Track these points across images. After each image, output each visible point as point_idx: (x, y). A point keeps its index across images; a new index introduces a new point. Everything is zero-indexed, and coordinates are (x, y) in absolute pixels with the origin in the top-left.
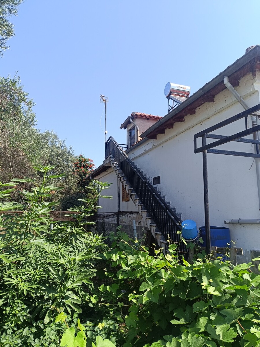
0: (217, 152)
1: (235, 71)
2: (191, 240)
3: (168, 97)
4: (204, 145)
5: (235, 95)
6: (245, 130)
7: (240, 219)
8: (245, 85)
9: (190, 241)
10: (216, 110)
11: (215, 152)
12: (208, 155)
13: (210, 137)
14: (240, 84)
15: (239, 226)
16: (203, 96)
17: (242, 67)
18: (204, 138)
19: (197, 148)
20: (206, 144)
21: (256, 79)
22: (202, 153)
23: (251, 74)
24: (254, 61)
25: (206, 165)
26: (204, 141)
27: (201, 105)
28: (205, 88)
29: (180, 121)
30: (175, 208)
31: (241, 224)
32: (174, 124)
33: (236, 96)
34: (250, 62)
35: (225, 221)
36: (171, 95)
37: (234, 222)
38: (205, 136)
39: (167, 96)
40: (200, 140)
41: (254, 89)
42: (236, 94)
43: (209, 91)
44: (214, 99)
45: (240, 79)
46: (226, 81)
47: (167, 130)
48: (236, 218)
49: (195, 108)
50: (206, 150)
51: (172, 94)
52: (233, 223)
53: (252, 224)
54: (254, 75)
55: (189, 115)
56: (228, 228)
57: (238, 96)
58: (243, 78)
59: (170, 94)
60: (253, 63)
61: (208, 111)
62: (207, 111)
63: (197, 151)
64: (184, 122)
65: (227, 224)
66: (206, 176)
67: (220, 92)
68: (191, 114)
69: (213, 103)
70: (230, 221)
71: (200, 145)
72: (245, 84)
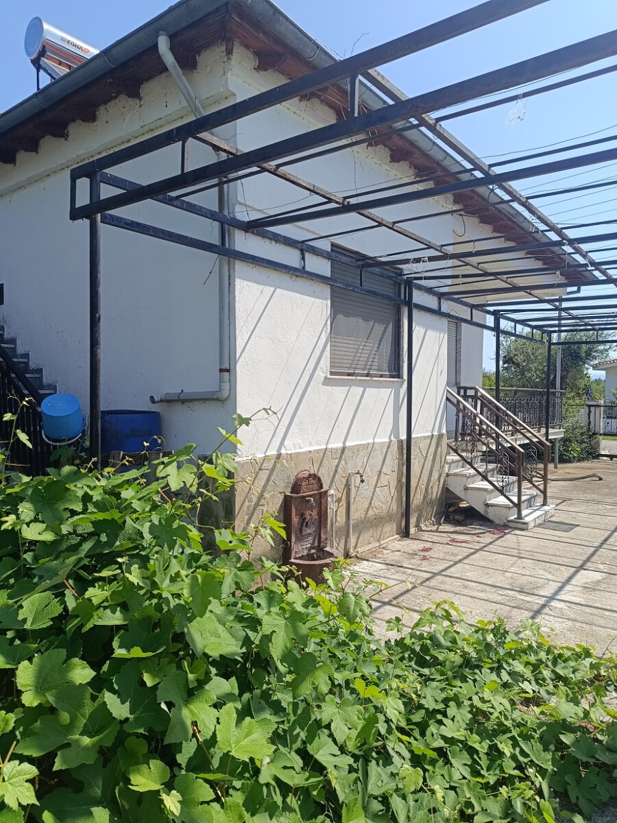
0: (128, 224)
1: (184, 24)
2: (64, 440)
3: (36, 63)
4: (94, 200)
5: (184, 90)
6: (179, 173)
7: (182, 391)
8: (210, 72)
9: (62, 444)
10: (145, 123)
11: (124, 226)
12: (103, 228)
13: (111, 183)
14: (199, 65)
15: (179, 406)
16: (111, 72)
17: (201, 20)
18: (94, 183)
19: (77, 207)
20: (99, 198)
21: (233, 62)
22: (87, 222)
23: (223, 48)
24: (228, 12)
25: (96, 254)
26: (94, 190)
27: (110, 100)
28: (114, 51)
29: (55, 135)
30: (41, 370)
31: (183, 402)
32: (42, 141)
33: (186, 94)
34: (217, 10)
35: (152, 397)
36: (46, 60)
37: (170, 398)
38: (98, 178)
39: (33, 58)
40: (83, 184)
41: (227, 88)
42: (185, 87)
43: (124, 65)
44: (142, 92)
45: (199, 53)
46: (163, 44)
47: (22, 156)
48: (173, 389)
49: (96, 106)
50: (99, 215)
51: (46, 56)
52: (168, 401)
53: (205, 400)
54: (229, 52)
55: (79, 122)
56: (157, 412)
57: (190, 95)
58: (207, 52)
59: (42, 53)
60: (224, 17)
61: (126, 120)
62: (124, 119)
63: (76, 214)
64: (66, 140)
65: (157, 402)
66: (96, 282)
67: (155, 76)
68: (83, 121)
69: (138, 101)
70: (163, 397)
71: (83, 199)
72: (209, 69)
